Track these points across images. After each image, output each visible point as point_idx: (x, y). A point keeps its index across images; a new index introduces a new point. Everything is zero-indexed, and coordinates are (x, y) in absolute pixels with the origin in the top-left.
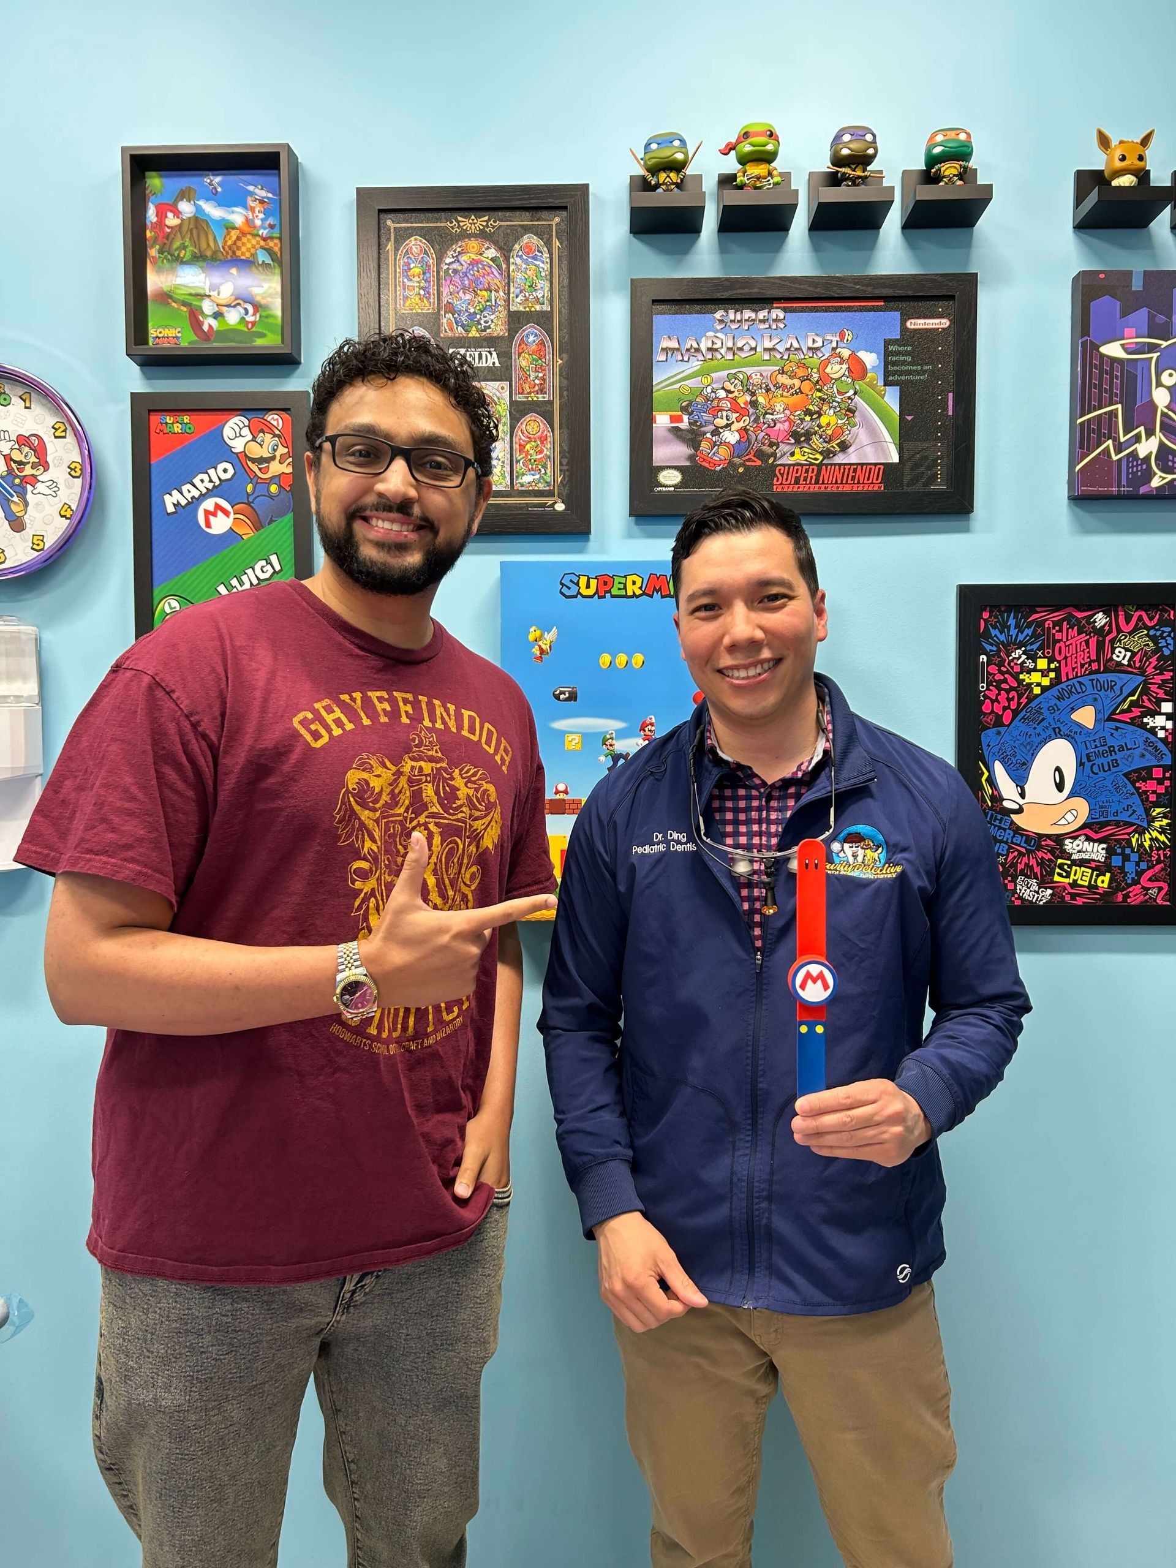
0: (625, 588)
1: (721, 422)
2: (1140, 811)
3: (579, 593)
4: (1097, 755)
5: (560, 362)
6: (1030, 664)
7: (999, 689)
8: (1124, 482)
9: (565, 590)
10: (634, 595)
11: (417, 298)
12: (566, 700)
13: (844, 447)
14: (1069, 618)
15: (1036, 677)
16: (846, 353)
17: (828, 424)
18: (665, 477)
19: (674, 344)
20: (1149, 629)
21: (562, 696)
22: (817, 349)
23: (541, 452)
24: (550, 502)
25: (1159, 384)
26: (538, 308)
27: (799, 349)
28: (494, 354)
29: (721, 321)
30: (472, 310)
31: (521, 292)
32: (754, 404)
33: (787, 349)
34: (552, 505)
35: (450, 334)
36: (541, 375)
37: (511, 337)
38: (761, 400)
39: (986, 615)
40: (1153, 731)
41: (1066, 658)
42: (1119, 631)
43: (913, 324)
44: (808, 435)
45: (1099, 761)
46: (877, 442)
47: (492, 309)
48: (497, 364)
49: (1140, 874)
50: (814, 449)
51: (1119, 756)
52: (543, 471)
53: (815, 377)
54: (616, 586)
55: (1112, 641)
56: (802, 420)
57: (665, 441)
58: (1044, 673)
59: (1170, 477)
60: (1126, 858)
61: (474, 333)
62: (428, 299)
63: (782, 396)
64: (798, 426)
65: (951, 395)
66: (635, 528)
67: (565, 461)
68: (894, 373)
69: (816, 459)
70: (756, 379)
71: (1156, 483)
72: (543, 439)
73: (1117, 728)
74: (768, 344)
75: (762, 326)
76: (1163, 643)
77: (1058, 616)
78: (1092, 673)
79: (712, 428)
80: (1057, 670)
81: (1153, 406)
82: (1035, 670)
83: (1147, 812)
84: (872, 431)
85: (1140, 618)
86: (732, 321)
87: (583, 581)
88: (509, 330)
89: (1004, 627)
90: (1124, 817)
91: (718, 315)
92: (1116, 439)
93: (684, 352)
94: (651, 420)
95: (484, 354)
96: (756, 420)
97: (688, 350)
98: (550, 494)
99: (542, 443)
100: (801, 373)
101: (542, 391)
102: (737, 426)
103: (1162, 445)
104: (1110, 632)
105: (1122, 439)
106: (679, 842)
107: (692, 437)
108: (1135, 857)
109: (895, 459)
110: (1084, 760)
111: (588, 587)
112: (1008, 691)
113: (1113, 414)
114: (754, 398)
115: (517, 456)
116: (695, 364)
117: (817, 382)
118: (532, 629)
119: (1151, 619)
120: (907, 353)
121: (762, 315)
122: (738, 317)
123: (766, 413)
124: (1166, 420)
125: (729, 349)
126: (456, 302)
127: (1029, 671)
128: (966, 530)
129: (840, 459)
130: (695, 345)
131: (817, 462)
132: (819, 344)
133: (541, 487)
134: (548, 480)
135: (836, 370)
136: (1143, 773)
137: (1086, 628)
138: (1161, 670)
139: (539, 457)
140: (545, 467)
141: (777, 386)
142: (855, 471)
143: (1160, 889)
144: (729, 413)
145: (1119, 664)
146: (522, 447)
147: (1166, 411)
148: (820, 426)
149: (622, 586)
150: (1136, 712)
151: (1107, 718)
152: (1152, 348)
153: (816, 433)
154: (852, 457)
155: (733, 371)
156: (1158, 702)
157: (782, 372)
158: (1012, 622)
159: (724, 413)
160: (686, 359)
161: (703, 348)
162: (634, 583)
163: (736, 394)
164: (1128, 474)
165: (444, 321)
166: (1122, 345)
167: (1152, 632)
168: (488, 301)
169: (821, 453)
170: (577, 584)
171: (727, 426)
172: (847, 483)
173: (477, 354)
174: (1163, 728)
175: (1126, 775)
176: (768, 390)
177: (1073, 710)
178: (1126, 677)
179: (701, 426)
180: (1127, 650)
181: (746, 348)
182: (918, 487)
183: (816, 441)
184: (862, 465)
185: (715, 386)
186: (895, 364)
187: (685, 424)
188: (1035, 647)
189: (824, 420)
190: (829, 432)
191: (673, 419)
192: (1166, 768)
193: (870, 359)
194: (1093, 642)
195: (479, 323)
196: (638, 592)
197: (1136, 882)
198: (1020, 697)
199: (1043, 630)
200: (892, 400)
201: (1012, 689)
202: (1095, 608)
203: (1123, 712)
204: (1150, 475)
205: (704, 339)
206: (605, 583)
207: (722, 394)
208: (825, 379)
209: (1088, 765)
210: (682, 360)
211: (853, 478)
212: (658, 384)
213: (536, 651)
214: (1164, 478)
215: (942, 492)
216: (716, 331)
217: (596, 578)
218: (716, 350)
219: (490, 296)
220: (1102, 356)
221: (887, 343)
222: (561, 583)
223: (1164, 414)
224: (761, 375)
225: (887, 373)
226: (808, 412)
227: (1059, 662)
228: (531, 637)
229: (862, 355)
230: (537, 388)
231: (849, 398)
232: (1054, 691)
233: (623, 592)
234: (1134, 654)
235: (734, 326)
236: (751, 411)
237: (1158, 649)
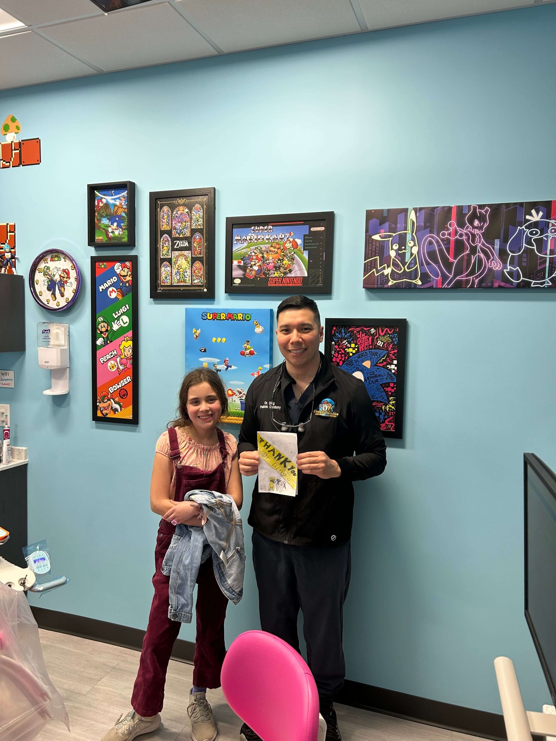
0: (220, 317)
1: (253, 263)
2: (386, 398)
3: (207, 318)
4: (371, 377)
5: (206, 244)
6: (349, 345)
7: (338, 353)
8: (379, 283)
9: (203, 317)
10: (223, 320)
11: (166, 225)
12: (203, 352)
13: (290, 271)
14: (362, 330)
15: (351, 350)
16: (291, 240)
17: (286, 264)
18: (236, 281)
19: (239, 238)
20: (390, 334)
21: (202, 351)
22: (283, 238)
23: (200, 273)
24: (203, 289)
25: (392, 249)
26: (199, 227)
27: (277, 239)
28: (187, 242)
29: (253, 230)
30: (181, 229)
31: (195, 222)
32: (263, 257)
33: (273, 239)
34: (203, 290)
35: (175, 236)
36: (200, 249)
37: (192, 237)
38: (265, 256)
39: (334, 328)
40: (390, 370)
41: (361, 344)
42: (379, 335)
43: (313, 229)
44: (279, 267)
45: (371, 380)
46: (301, 269)
47: (185, 228)
48: (188, 246)
49: (385, 419)
50: (281, 272)
51: (379, 378)
52: (200, 279)
53: (282, 248)
54: (218, 316)
55: (377, 338)
56: (278, 262)
57: (236, 269)
58: (354, 349)
59: (395, 282)
60: (380, 414)
61: (181, 236)
62: (169, 225)
63: (272, 254)
64: (276, 264)
65: (324, 253)
66: (228, 296)
67: (207, 276)
68: (306, 246)
69: (281, 275)
70: (264, 249)
71: (390, 284)
72: (200, 269)
73: (378, 369)
74: (267, 237)
75: (266, 231)
76: (394, 339)
77: (358, 329)
78: (370, 349)
79: (250, 265)
80: (358, 348)
81: (390, 257)
82: (351, 347)
83: (388, 399)
84: (299, 266)
85: (387, 331)
86: (257, 230)
87: (208, 315)
88: (191, 235)
89: (340, 333)
90: (380, 399)
91: (252, 228)
92: (377, 269)
93: (242, 240)
94: (232, 263)
95: (184, 242)
96: (264, 263)
97: (243, 240)
98: (202, 286)
99: (200, 270)
100: (277, 246)
101: (200, 254)
102: (257, 264)
103: (392, 270)
104: (376, 335)
105: (379, 268)
107: (244, 268)
108: (383, 414)
109: (306, 275)
110: (367, 379)
111: (210, 316)
112: (341, 354)
113: (376, 260)
114: (263, 255)
115: (193, 274)
116: (245, 244)
117: (283, 249)
118: (194, 329)
119: (390, 331)
120: (311, 239)
121: (266, 228)
122: (258, 229)
123: (267, 260)
124: (394, 262)
125: (255, 239)
126: (177, 226)
127: (348, 348)
128: (330, 299)
129: (289, 275)
130: (245, 238)
131: (282, 276)
132: (283, 237)
133: (200, 284)
134: (202, 281)
135: (288, 245)
136: (387, 385)
137: (368, 333)
138: (393, 349)
139: (199, 274)
140: (201, 278)
141: (270, 251)
142: (293, 279)
143: (392, 425)
144: (255, 260)
145: (379, 346)
146: (194, 271)
147: (394, 258)
148: (283, 264)
149: (219, 317)
150: (385, 363)
151: (374, 365)
152: (390, 236)
153: (282, 266)
154: (293, 275)
155: (257, 246)
156: (393, 360)
157: (272, 246)
158: (343, 331)
159: (254, 260)
160: (243, 243)
161: (248, 239)
162: (223, 316)
163: (258, 254)
164: (381, 280)
165: (173, 232)
166: (380, 236)
167: (391, 336)
168: (185, 226)
169: (283, 273)
170: (207, 315)
171: (255, 264)
172: (291, 283)
173: (182, 242)
174: (394, 369)
175: (381, 385)
176: (267, 252)
177: (363, 362)
178: (382, 351)
179: (247, 264)
180: (382, 342)
181: (261, 239)
182: (313, 285)
183: (282, 269)
184: (296, 277)
185: (251, 251)
186: (307, 243)
187: (242, 264)
188: (351, 339)
189: (284, 262)
190: (286, 266)
191: (239, 262)
192: (394, 383)
193: (299, 241)
194: (370, 338)
195: (183, 233)
196: (224, 319)
197: (383, 422)
198: (345, 356)
199: (353, 334)
200: (306, 255)
201: (342, 354)
202: (371, 327)
203: (380, 363)
204: (389, 281)
205: (248, 236)
206: (215, 315)
207: (253, 254)
208: (285, 249)
209: (368, 381)
210: (242, 243)
211: (293, 282)
212: (234, 251)
213: (195, 336)
214: (393, 282)
215: (321, 287)
216: (252, 233)
217: (212, 314)
218: (252, 239)
219: (186, 224)
220: (373, 239)
221: (305, 236)
222: (202, 315)
223: (393, 259)
224: (265, 248)
225: (304, 246)
226: (279, 260)
227: (359, 345)
228: (194, 332)
229: (297, 240)
230: (199, 253)
231: (292, 255)
232: (357, 355)
233: (220, 319)
234: (384, 343)
235: (257, 232)
236: (262, 259)
237: (393, 342)
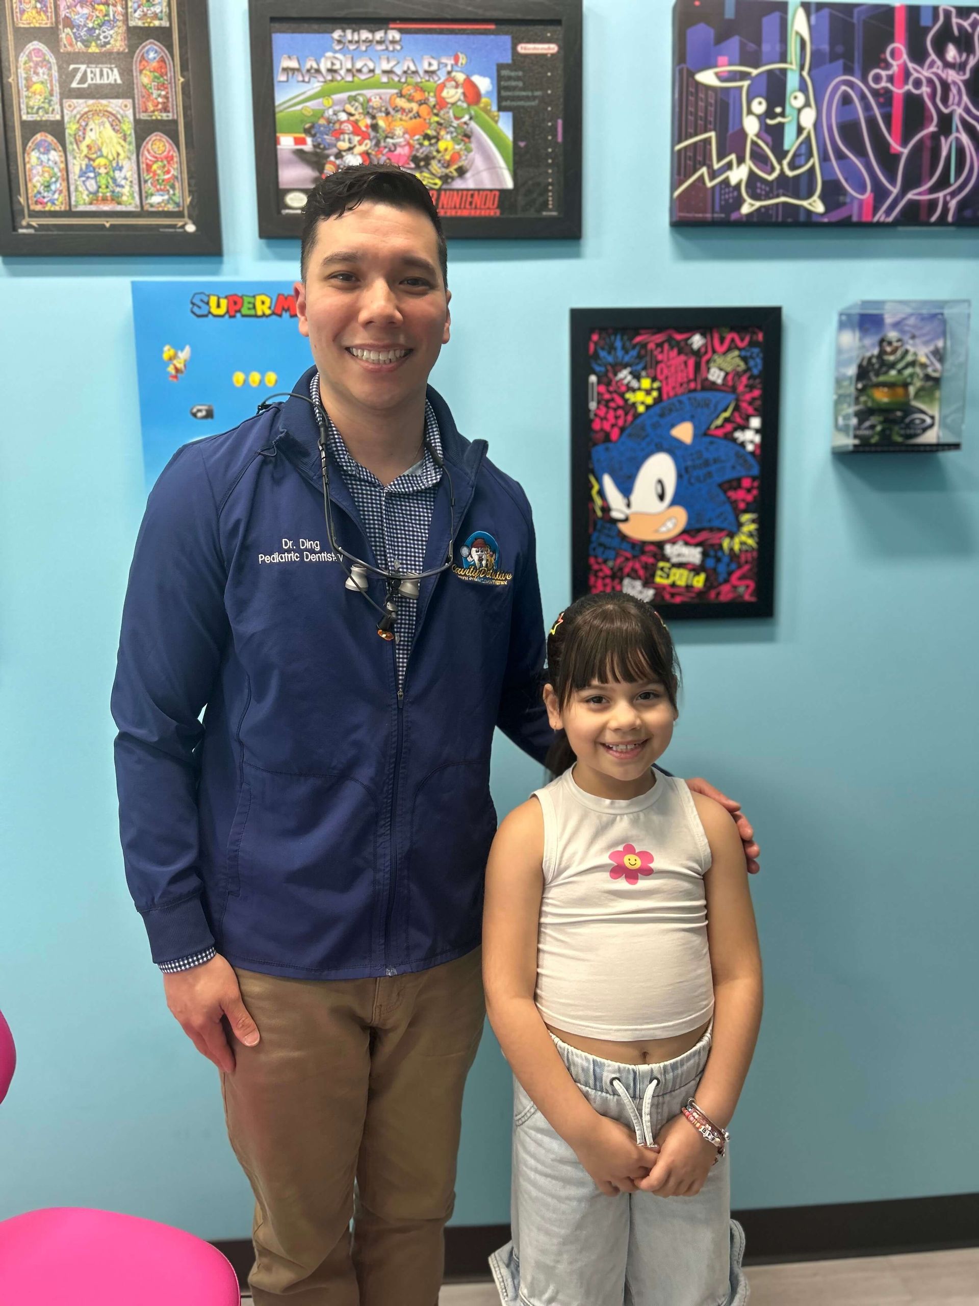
0: (254, 307)
1: (343, 145)
2: (731, 517)
3: (210, 313)
4: (695, 467)
5: (182, 80)
6: (634, 384)
7: (607, 406)
8: (717, 208)
9: (196, 310)
10: (264, 315)
11: (34, 12)
12: (203, 417)
13: (461, 172)
14: (670, 340)
15: (639, 397)
16: (461, 77)
17: (446, 150)
18: (291, 199)
19: (294, 64)
20: (740, 349)
21: (199, 415)
22: (433, 72)
23: (168, 172)
24: (180, 224)
25: (750, 112)
26: (157, 23)
27: (415, 72)
28: (116, 70)
29: (339, 42)
30: (90, 25)
31: (139, 7)
32: (375, 127)
33: (405, 72)
34: (183, 227)
35: (69, 49)
36: (163, 93)
37: (132, 52)
38: (381, 123)
39: (595, 337)
40: (743, 445)
41: (667, 378)
42: (714, 352)
43: (525, 48)
44: (428, 159)
45: (696, 473)
46: (492, 167)
47: (111, 23)
48: (119, 81)
49: (730, 574)
50: (433, 174)
51: (713, 468)
52: (171, 192)
53: (432, 101)
54: (246, 305)
55: (708, 362)
56: (421, 145)
57: (289, 163)
58: (648, 392)
59: (758, 204)
60: (718, 560)
61: (93, 49)
62: (46, 12)
63: (401, 120)
64: (417, 150)
65: (560, 122)
66: (267, 251)
67: (193, 182)
68: (507, 98)
69: (435, 184)
70: (376, 102)
71: (746, 209)
72: (170, 159)
73: (712, 443)
74: (386, 66)
75: (380, 47)
76: (751, 363)
77: (660, 338)
78: (691, 391)
79: (335, 150)
80: (659, 389)
81: (743, 134)
82: (639, 389)
83: (737, 518)
84: (488, 158)
85: (733, 340)
86: (350, 42)
87: (213, 301)
88: (129, 46)
89: (611, 349)
90: (716, 523)
91: (337, 34)
92: (710, 167)
93: (304, 71)
94: (275, 142)
95: (105, 70)
96: (377, 144)
97: (308, 71)
98: (179, 215)
99: (169, 163)
100: (418, 96)
101: (165, 109)
102: (359, 149)
103: (752, 174)
104: (706, 352)
105: (716, 166)
106: (312, 551)
107: (316, 159)
108: (726, 560)
109: (509, 184)
110: (683, 472)
111: (218, 306)
112: (615, 410)
113: (707, 141)
114: (374, 122)
115: (145, 176)
116: (316, 85)
117: (434, 106)
118: (166, 348)
119: (742, 340)
120: (518, 79)
121: (379, 35)
122: (356, 37)
123: (387, 137)
124: (755, 148)
125: (349, 71)
126: (74, 17)
127: (634, 390)
128: (577, 255)
129: (458, 184)
130: (315, 66)
131: (437, 187)
132: (434, 67)
133: (171, 207)
134: (177, 200)
135: (452, 94)
136: (735, 484)
137: (684, 349)
138: (751, 387)
139: (167, 177)
140: (173, 187)
141: (396, 109)
142: (472, 196)
143: (748, 587)
144: (351, 136)
145: (714, 383)
146: (149, 167)
147: (755, 139)
148: (438, 151)
149: (251, 306)
150: (729, 427)
151: (702, 433)
152: (744, 76)
153: (434, 158)
154: (469, 183)
155: (353, 93)
156: (747, 418)
157: (401, 95)
158: (618, 344)
159: (347, 137)
160: (307, 79)
161: (323, 69)
162: (263, 303)
163: (357, 117)
164: (721, 200)
165: (63, 36)
166: (717, 74)
167: (743, 353)
168: (106, 15)
169: (440, 178)
170: (208, 303)
171: (350, 149)
172: (465, 208)
173: (98, 71)
174: (752, 442)
175: (720, 486)
176: (388, 113)
177: (673, 426)
178: (719, 395)
179: (325, 149)
180: (721, 369)
181: (365, 70)
182: (531, 214)
183: (435, 166)
184: (479, 190)
185: (337, 108)
186: (507, 88)
187: (308, 146)
188: (639, 367)
189: (442, 145)
190: (447, 157)
191: (298, 141)
192: (754, 478)
193: (484, 84)
194: (692, 362)
195: (98, 38)
196: (268, 312)
197: (726, 581)
198: (626, 414)
199: (646, 351)
200: (505, 125)
201: (619, 407)
202: (692, 330)
203: (717, 427)
204: (740, 202)
205: (323, 60)
206: (235, 303)
207: (343, 116)
208: (442, 103)
209: (686, 477)
210: (303, 81)
211: (471, 203)
212: (280, 105)
213: (171, 369)
214: (752, 205)
215: (552, 218)
216: (335, 52)
217: (226, 297)
218: (335, 71)
219: (108, 11)
220: (698, 84)
221: (500, 67)
222: (193, 304)
223: (754, 143)
224: (381, 98)
225: (500, 99)
226: (427, 137)
227: (661, 381)
228: (166, 356)
229: (476, 79)
230: (160, 106)
231: (465, 123)
232: (657, 409)
233: (252, 312)
234: (727, 374)
235: (352, 47)
236: (372, 134)
237: (748, 369)
